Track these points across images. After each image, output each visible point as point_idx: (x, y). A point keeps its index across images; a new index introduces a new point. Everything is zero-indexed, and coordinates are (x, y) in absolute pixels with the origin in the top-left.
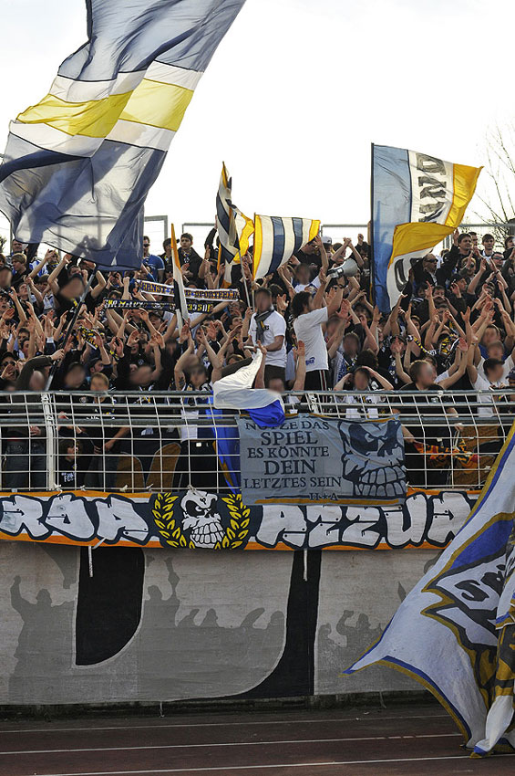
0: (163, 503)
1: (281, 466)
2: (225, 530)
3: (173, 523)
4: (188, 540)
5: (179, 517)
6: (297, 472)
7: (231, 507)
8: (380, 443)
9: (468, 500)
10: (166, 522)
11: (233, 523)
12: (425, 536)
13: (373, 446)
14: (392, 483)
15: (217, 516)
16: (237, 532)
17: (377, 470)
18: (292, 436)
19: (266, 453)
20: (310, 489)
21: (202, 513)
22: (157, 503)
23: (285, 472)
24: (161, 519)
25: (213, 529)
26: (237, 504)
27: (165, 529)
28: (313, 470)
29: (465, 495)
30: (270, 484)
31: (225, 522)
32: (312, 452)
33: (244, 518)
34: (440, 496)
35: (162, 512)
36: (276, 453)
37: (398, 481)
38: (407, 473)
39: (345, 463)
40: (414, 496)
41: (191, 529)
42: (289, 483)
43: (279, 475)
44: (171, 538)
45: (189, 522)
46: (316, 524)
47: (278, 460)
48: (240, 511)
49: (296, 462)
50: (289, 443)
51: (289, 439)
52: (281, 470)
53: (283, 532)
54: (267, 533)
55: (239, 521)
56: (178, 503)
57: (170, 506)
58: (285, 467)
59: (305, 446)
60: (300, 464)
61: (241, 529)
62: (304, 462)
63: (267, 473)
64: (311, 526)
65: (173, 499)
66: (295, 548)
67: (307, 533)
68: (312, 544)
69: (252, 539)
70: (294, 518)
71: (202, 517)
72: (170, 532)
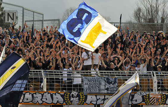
0: (67, 95)
1: (92, 86)
2: (79, 101)
4: (71, 103)
5: (70, 98)
6: (95, 88)
8: (113, 82)
9: (131, 95)
10: (67, 99)
11: (81, 99)
13: (111, 83)
16: (82, 101)
17: (112, 88)
18: (94, 80)
19: (89, 84)
20: (98, 92)
21: (75, 97)
23: (93, 88)
25: (77, 101)
26: (82, 95)
27: (67, 101)
28: (99, 88)
30: (89, 90)
31: (79, 99)
32: (98, 84)
33: (83, 98)
35: (67, 97)
36: (91, 84)
37: (116, 90)
39: (105, 86)
41: (72, 101)
42: (94, 90)
44: (68, 103)
45: (72, 99)
46: (99, 99)
48: (83, 97)
49: (95, 86)
50: (94, 82)
53: (92, 101)
54: (88, 101)
55: (82, 99)
56: (70, 94)
57: (68, 95)
58: (93, 87)
61: (83, 101)
62: (97, 86)
63: (89, 88)
64: (97, 100)
65: (69, 94)
66: (94, 104)
67: (97, 101)
68: (98, 104)
69: (85, 103)
70: (94, 98)
71: (75, 98)
72: (68, 101)
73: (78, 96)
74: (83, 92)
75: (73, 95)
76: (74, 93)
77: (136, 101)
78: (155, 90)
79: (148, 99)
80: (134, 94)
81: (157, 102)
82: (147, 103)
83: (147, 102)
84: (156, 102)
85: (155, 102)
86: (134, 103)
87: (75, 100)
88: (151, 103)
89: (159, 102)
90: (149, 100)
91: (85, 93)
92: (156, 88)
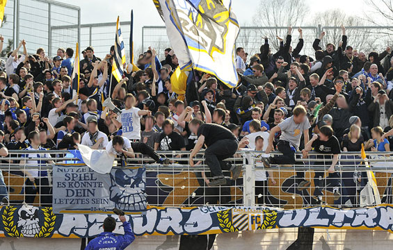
0: (8, 211)
1: (75, 192)
2: (41, 227)
3: (12, 222)
4: (20, 233)
5: (16, 219)
6: (84, 196)
7: (46, 214)
8: (132, 181)
9: (181, 212)
10: (9, 222)
11: (46, 224)
12: (155, 228)
13: (128, 182)
14: (138, 203)
15: (37, 219)
16: (47, 228)
17: (129, 196)
18: (83, 176)
19: (67, 185)
20: (90, 206)
21: (29, 218)
22: (5, 211)
23: (77, 196)
24: (6, 221)
25: (34, 226)
26: (49, 212)
27: (8, 226)
28: (93, 195)
29: (180, 209)
30: (69, 202)
31: (41, 224)
32: (93, 185)
33: (52, 221)
34: (165, 210)
35: (7, 216)
36: (73, 185)
37: (142, 202)
38: (147, 198)
39: (111, 191)
40: (150, 210)
41: (22, 227)
42: (80, 202)
43: (73, 197)
44: (11, 232)
45: (21, 222)
46: (93, 223)
47: (74, 189)
48: (50, 217)
49: (84, 190)
50: (80, 180)
51: (80, 177)
52: (75, 194)
53: (74, 228)
54: (65, 229)
55: (49, 223)
56: (17, 211)
57: (12, 213)
58: (77, 193)
59: (89, 182)
60: (86, 191)
61: (50, 227)
62: (88, 190)
63: (68, 196)
64: (90, 225)
65: (14, 209)
66: (81, 236)
67: (88, 229)
68: (90, 235)
69: (56, 232)
70: (81, 220)
71: (29, 220)
72: (10, 228)
73: (38, 214)
74: (51, 206)
75: (24, 212)
76: (28, 208)
77: (196, 225)
78: (250, 201)
79: (227, 220)
80: (189, 211)
81: (252, 223)
82: (226, 228)
83: (226, 225)
84: (250, 223)
85: (247, 224)
86: (190, 229)
87: (30, 226)
88: (235, 226)
89: (260, 222)
90: (230, 220)
91: (56, 208)
92: (250, 196)
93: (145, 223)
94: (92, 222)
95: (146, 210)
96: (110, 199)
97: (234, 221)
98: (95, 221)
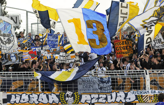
0: (62, 95)
1: (86, 86)
2: (74, 100)
3: (64, 99)
4: (67, 103)
5: (65, 98)
6: (89, 88)
7: (76, 95)
8: (106, 81)
9: (124, 93)
10: (62, 99)
11: (76, 99)
12: (115, 101)
14: (109, 90)
15: (73, 97)
16: (77, 101)
17: (105, 87)
18: (88, 80)
19: (83, 84)
20: (92, 91)
21: (70, 97)
22: (61, 95)
23: (87, 88)
24: (61, 98)
25: (72, 100)
26: (77, 94)
28: (92, 87)
29: (124, 92)
30: (84, 90)
31: (74, 99)
32: (92, 83)
33: (78, 98)
34: (119, 92)
35: (62, 96)
36: (85, 84)
37: (110, 89)
38: (112, 88)
39: (99, 86)
40: (113, 92)
41: (67, 100)
42: (88, 90)
43: (86, 88)
44: (63, 102)
45: (67, 99)
47: (86, 85)
48: (77, 96)
50: (88, 82)
51: (88, 81)
52: (86, 87)
53: (86, 100)
54: (83, 100)
55: (77, 99)
56: (65, 94)
57: (63, 95)
58: (87, 87)
59: (91, 82)
60: (90, 86)
61: (77, 100)
62: (91, 85)
63: (83, 88)
65: (64, 94)
66: (88, 103)
67: (91, 100)
68: (92, 102)
69: (80, 102)
70: (88, 97)
71: (70, 98)
72: (63, 101)
73: (73, 95)
74: (77, 92)
75: (68, 95)
76: (69, 93)
77: (130, 99)
78: (148, 88)
79: (141, 97)
80: (127, 92)
82: (140, 101)
83: (140, 99)
85: (148, 100)
86: (128, 101)
87: (70, 99)
88: (144, 100)
89: (152, 100)
90: (142, 98)
91: (79, 93)
92: (148, 86)
93: (112, 98)
94: (92, 98)
95: (112, 92)
96: (99, 89)
97: (143, 98)
98: (94, 98)
